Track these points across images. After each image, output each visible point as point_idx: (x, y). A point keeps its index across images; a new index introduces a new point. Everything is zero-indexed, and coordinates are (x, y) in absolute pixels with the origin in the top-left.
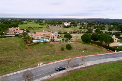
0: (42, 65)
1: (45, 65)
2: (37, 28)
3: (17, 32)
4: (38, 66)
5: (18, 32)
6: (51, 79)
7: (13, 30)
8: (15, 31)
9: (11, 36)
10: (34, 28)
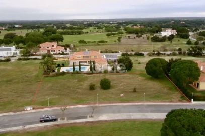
0: (31, 110)
1: (35, 111)
2: (95, 42)
3: (52, 51)
4: (24, 110)
5: (54, 51)
6: (20, 132)
7: (46, 48)
8: (50, 49)
9: (36, 59)
10: (89, 42)
